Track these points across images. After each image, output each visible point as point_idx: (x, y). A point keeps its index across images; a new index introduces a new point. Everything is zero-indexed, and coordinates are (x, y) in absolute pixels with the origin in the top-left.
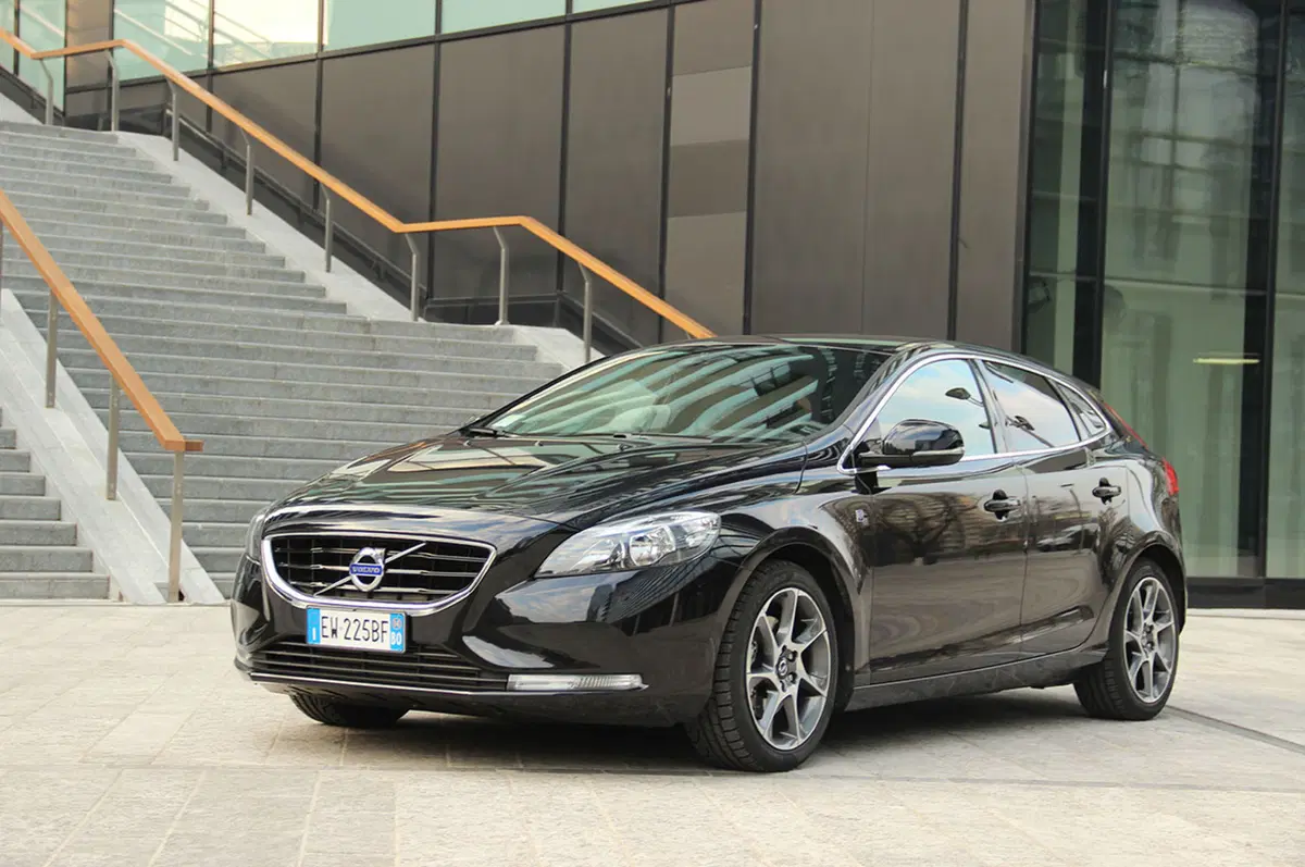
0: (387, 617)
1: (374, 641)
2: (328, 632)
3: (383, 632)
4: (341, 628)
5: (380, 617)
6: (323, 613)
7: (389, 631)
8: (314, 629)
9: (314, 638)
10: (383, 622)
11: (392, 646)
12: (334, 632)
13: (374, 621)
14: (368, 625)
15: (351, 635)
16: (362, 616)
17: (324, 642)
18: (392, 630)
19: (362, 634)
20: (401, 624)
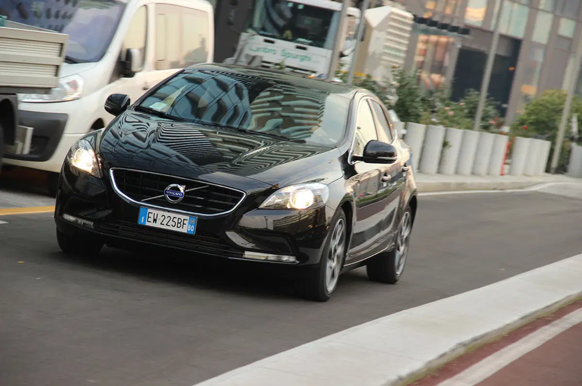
0: (188, 218)
1: (177, 227)
2: (151, 220)
3: (184, 224)
4: (159, 219)
5: (183, 217)
6: (149, 210)
7: (187, 224)
8: (143, 218)
9: (142, 222)
10: (184, 219)
11: (188, 231)
12: (155, 220)
13: (179, 218)
14: (176, 220)
15: (165, 222)
16: (172, 215)
17: (147, 224)
18: (189, 224)
19: (171, 223)
20: (194, 221)
